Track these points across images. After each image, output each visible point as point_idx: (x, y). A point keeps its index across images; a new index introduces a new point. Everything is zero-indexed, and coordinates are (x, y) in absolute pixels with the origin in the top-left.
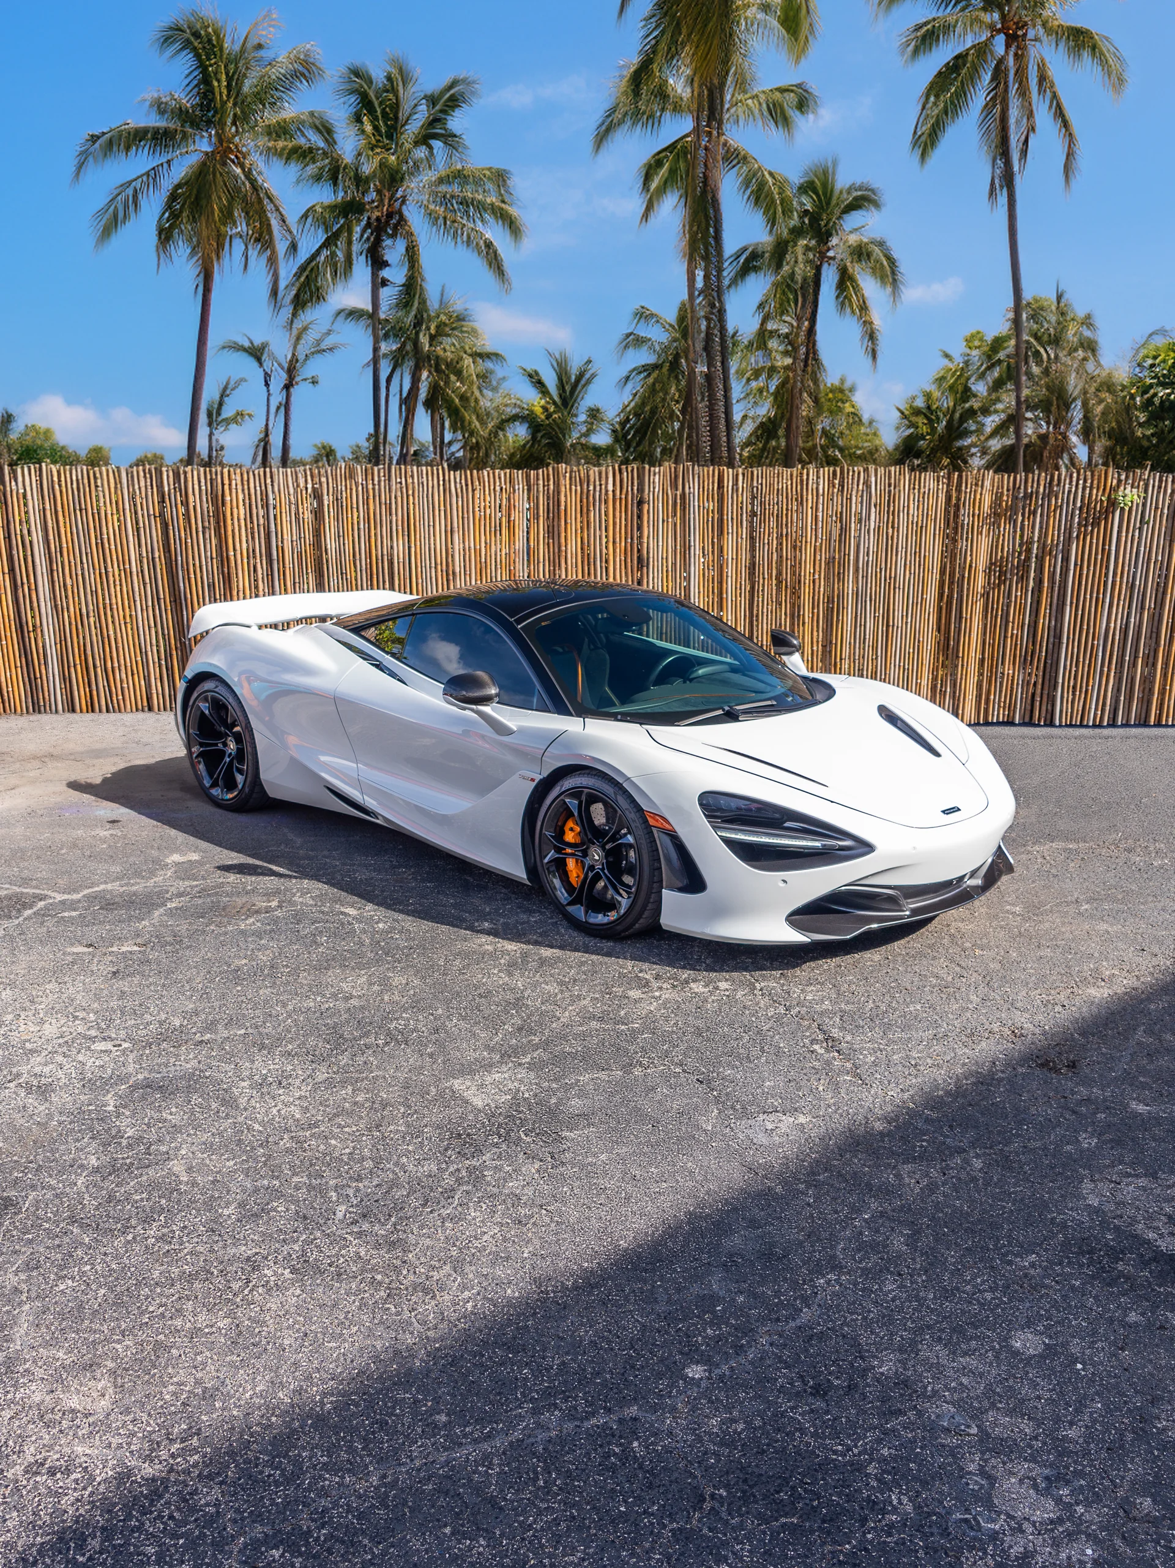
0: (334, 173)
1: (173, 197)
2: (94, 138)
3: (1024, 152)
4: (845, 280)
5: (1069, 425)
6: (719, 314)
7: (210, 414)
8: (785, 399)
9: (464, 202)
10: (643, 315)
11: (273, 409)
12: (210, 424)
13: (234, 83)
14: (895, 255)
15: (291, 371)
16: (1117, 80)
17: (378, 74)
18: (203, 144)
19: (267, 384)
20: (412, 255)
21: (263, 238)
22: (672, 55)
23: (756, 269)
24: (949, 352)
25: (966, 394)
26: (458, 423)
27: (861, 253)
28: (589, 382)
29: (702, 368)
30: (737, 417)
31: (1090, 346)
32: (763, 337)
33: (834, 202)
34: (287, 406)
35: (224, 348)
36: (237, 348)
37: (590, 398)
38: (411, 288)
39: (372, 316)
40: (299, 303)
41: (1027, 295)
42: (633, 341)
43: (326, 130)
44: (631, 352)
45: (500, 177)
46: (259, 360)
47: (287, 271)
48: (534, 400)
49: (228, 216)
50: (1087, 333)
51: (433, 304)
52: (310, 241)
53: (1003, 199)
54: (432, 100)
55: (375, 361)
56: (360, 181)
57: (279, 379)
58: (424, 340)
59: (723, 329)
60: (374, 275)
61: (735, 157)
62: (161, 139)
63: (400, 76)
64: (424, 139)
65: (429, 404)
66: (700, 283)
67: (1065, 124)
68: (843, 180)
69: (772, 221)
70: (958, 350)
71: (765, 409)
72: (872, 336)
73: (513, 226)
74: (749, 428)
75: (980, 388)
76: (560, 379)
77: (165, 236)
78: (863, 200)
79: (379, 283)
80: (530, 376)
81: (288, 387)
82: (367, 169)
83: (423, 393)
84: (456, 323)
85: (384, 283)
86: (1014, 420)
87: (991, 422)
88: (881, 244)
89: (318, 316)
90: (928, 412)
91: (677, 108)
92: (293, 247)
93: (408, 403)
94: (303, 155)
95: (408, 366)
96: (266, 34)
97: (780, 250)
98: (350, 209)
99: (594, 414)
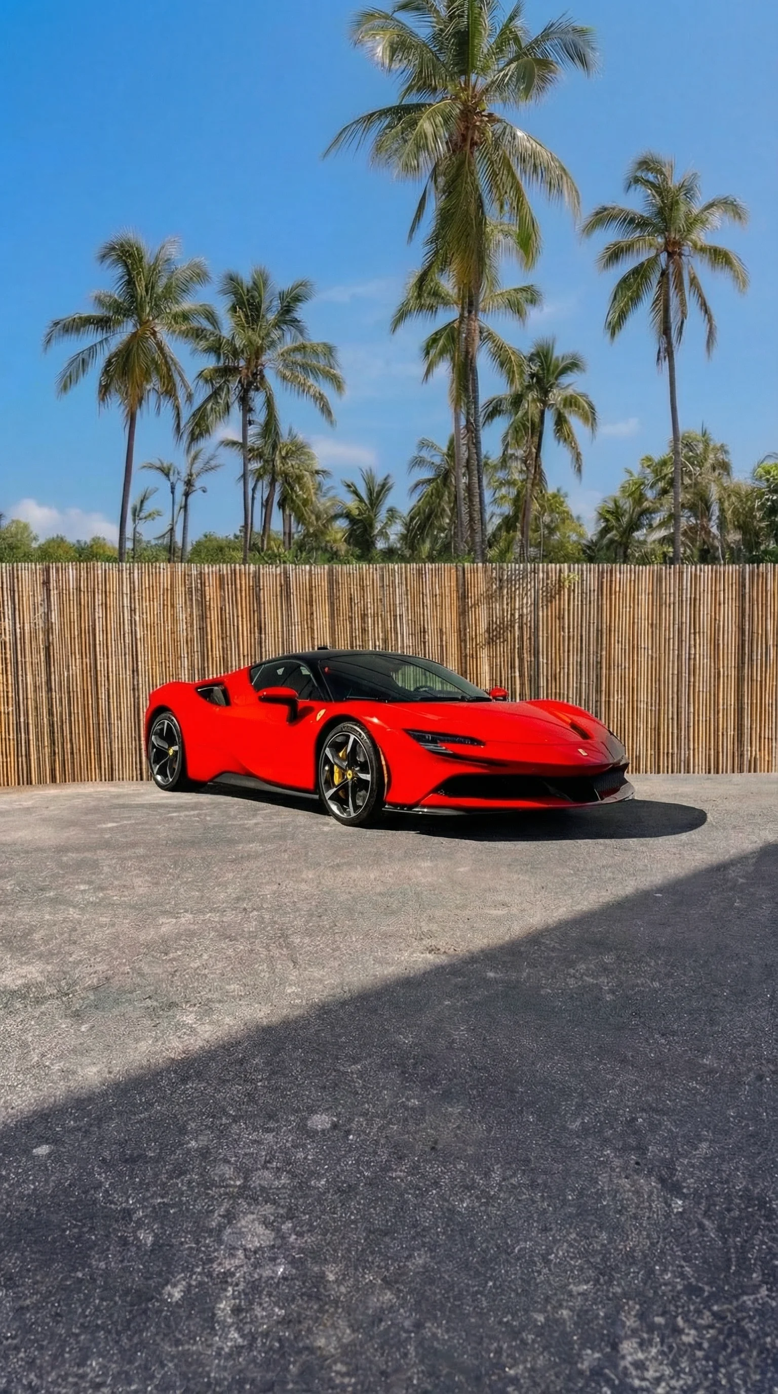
0: (215, 349)
1: (109, 363)
2: (56, 324)
3: (680, 332)
4: (560, 421)
5: (710, 520)
6: (475, 443)
7: (134, 514)
8: (521, 504)
9: (304, 367)
10: (424, 444)
11: (176, 512)
12: (134, 521)
13: (150, 287)
14: (595, 403)
15: (189, 483)
16: (741, 281)
17: (247, 280)
18: (127, 329)
19: (173, 493)
20: (269, 403)
21: (170, 392)
22: (445, 263)
23: (500, 412)
24: (631, 469)
25: (641, 498)
26: (300, 519)
27: (571, 402)
28: (389, 489)
29: (464, 480)
30: (487, 516)
31: (725, 467)
32: (505, 461)
33: (552, 368)
34: (185, 507)
35: (144, 467)
36: (151, 467)
37: (390, 501)
38: (270, 428)
39: (243, 445)
40: (194, 438)
41: (682, 428)
42: (418, 462)
43: (211, 317)
44: (416, 469)
45: (329, 351)
46: (167, 475)
47: (186, 414)
48: (351, 503)
49: (147, 376)
50: (721, 456)
51: (285, 438)
52: (202, 393)
53: (666, 364)
54: (282, 297)
55: (244, 476)
56: (236, 353)
57: (180, 488)
58: (278, 462)
59: (478, 454)
60: (244, 416)
61: (486, 336)
62: (103, 323)
63: (260, 282)
64: (277, 325)
65: (281, 505)
66: (463, 422)
67: (706, 311)
68: (558, 352)
69: (511, 381)
70: (636, 469)
71: (507, 509)
72: (578, 457)
73: (337, 383)
74: (497, 521)
75: (650, 494)
76: (369, 490)
77: (104, 390)
78: (573, 365)
79: (247, 423)
80: (349, 486)
81: (187, 495)
82: (238, 343)
83: (277, 498)
84: (298, 450)
85: (250, 423)
86: (673, 517)
87: (657, 519)
88: (584, 395)
89: (207, 445)
90: (617, 512)
91: (446, 303)
92: (190, 397)
93: (267, 505)
94: (198, 334)
95: (267, 479)
96: (173, 251)
97: (517, 400)
98: (226, 372)
99: (392, 513)
